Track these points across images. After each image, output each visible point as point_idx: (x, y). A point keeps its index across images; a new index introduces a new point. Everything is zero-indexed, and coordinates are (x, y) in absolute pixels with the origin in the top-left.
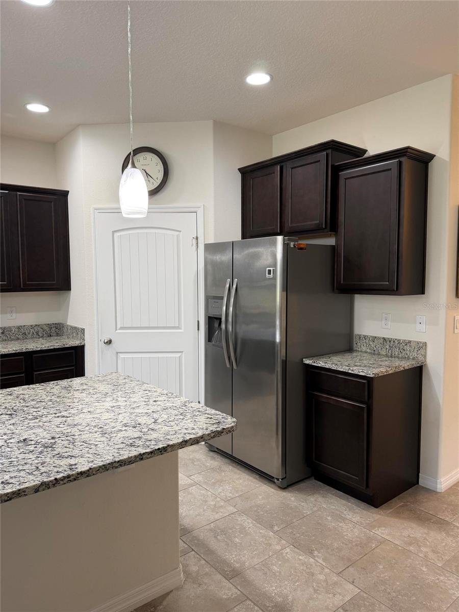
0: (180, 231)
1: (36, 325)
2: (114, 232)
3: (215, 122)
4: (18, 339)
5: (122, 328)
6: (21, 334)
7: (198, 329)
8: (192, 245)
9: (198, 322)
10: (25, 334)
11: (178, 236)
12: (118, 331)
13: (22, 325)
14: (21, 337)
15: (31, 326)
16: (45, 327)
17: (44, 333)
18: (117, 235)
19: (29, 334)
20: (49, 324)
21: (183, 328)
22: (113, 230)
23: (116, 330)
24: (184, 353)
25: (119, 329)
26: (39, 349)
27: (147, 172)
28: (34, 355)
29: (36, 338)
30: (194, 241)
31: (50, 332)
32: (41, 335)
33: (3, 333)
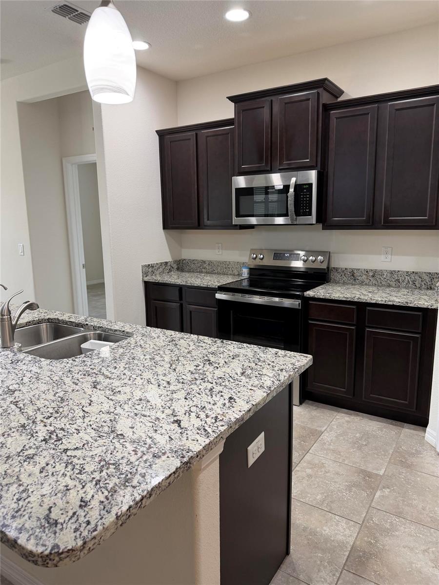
1: (413, 272)
4: (389, 286)
6: (393, 280)
10: (398, 281)
13: (397, 269)
14: (393, 284)
15: (407, 272)
17: (423, 284)
19: (403, 281)
20: (430, 273)
28: (368, 308)
29: (411, 287)
31: (430, 283)
32: (418, 286)
33: (373, 276)
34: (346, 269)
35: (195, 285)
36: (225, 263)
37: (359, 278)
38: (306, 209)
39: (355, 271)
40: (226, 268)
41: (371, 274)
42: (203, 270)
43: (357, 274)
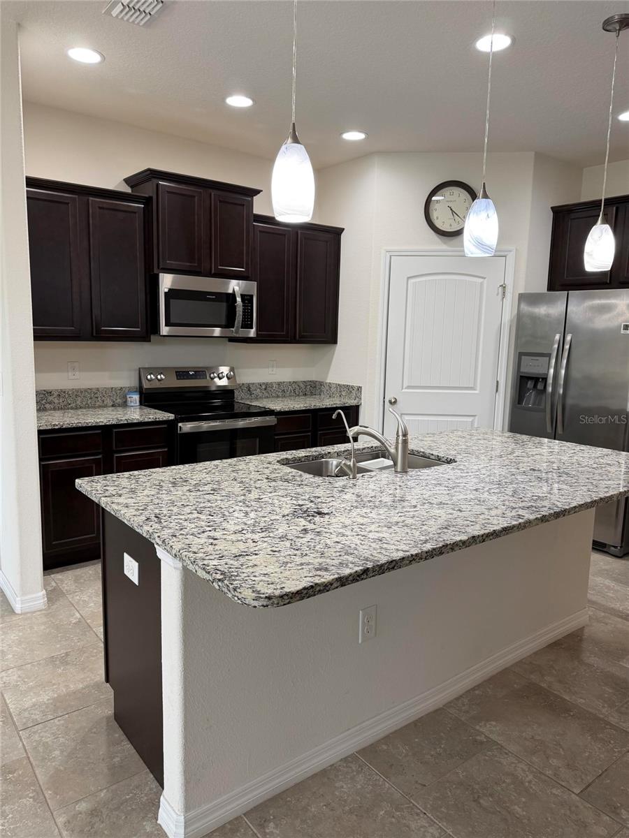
0: (485, 278)
1: (294, 382)
2: (408, 278)
3: (536, 154)
4: (278, 397)
5: (408, 387)
6: (280, 391)
7: (497, 391)
8: (498, 294)
9: (497, 382)
10: (284, 390)
11: (482, 284)
12: (403, 390)
14: (280, 394)
15: (290, 382)
16: (302, 385)
17: (300, 391)
18: (411, 281)
19: (287, 391)
20: (305, 382)
21: (478, 388)
22: (409, 276)
23: (402, 389)
24: (477, 417)
25: (406, 388)
26: (324, 407)
27: (453, 209)
29: (293, 395)
30: (500, 289)
31: (305, 390)
32: (297, 393)
33: (265, 389)
34: (243, 384)
35: (135, 421)
36: (89, 391)
37: (254, 392)
38: (248, 321)
39: (251, 386)
40: (91, 398)
41: (264, 387)
42: (48, 406)
43: (252, 389)
